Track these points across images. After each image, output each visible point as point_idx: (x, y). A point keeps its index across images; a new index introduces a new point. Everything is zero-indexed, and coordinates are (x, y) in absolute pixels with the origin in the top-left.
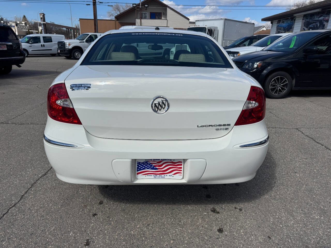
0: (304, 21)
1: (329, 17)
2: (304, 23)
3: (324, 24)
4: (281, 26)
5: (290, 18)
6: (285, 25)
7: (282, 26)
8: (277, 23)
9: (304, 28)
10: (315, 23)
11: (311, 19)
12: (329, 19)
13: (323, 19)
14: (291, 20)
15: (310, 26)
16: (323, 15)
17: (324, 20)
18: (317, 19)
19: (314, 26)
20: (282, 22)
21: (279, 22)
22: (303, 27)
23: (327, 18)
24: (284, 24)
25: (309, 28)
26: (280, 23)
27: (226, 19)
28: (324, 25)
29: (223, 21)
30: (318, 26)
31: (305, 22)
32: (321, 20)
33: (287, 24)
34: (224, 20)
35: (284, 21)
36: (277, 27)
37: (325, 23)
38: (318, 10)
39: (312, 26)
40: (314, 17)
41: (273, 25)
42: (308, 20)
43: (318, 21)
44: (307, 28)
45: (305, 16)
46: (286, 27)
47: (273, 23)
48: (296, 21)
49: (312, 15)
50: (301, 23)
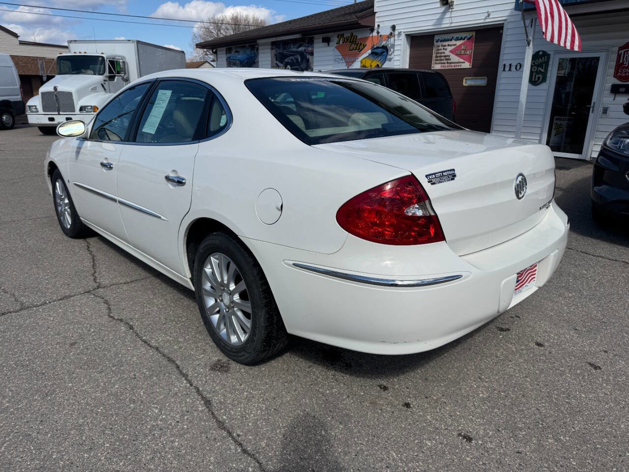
0: (274, 51)
1: (313, 47)
2: (276, 55)
3: (307, 58)
4: (234, 58)
5: (249, 46)
6: (241, 56)
7: (237, 58)
8: (226, 53)
9: (276, 64)
10: (293, 55)
11: (284, 49)
12: (313, 51)
13: (305, 50)
14: (251, 49)
15: (286, 60)
16: (303, 44)
17: (307, 51)
18: (295, 50)
19: (292, 60)
20: (236, 52)
21: (229, 51)
22: (275, 62)
23: (310, 49)
24: (239, 55)
25: (284, 63)
26: (231, 53)
27: (139, 41)
28: (308, 61)
29: (133, 44)
30: (299, 60)
31: (276, 53)
32: (302, 51)
33: (246, 56)
34: (136, 43)
35: (238, 49)
36: (227, 60)
37: (309, 57)
38: (297, 35)
39: (290, 61)
40: (289, 46)
41: (219, 56)
42: (281, 51)
43: (297, 52)
44: (282, 63)
45: (273, 44)
46: (245, 60)
47: (218, 53)
48: (260, 51)
49: (286, 43)
50: (269, 55)
